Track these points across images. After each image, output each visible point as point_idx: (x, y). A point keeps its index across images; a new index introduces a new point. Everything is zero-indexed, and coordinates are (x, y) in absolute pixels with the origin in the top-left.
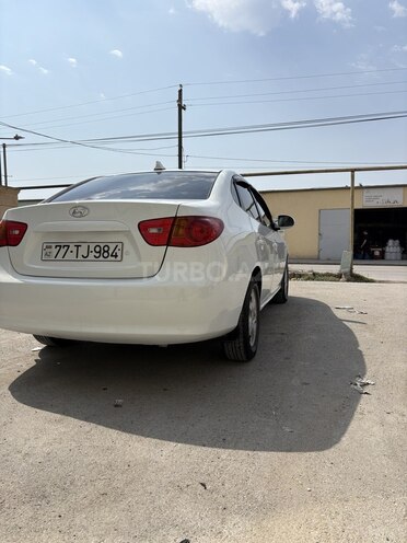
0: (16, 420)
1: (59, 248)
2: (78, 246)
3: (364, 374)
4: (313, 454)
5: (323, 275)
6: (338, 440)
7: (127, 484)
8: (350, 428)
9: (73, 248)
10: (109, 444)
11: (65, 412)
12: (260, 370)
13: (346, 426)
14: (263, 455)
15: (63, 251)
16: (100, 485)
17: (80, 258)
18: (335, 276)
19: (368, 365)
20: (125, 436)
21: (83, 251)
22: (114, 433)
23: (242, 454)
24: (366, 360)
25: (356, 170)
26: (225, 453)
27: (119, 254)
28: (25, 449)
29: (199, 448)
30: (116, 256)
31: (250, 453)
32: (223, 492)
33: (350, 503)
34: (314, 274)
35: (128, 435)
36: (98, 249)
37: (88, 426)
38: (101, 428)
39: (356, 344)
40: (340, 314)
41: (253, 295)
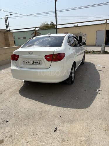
0: (22, 100)
1: (27, 61)
2: (31, 61)
3: (99, 87)
4: (84, 109)
5: (96, 52)
6: (89, 106)
7: (45, 116)
8: (93, 103)
9: (30, 61)
10: (41, 106)
11: (31, 98)
12: (75, 86)
13: (92, 102)
14: (73, 109)
15: (28, 62)
16: (40, 116)
17: (32, 64)
18: (99, 52)
19: (101, 85)
20: (44, 104)
21: (32, 62)
22: (42, 104)
23: (69, 109)
24: (101, 83)
25: (107, 20)
26: (65, 109)
27: (41, 63)
28: (24, 107)
29: (60, 108)
30: (40, 64)
31: (70, 109)
32: (64, 118)
33: (90, 121)
34: (94, 51)
35: (45, 104)
36: (36, 62)
37: (36, 102)
38: (39, 102)
39: (99, 78)
40: (97, 68)
41: (73, 68)
